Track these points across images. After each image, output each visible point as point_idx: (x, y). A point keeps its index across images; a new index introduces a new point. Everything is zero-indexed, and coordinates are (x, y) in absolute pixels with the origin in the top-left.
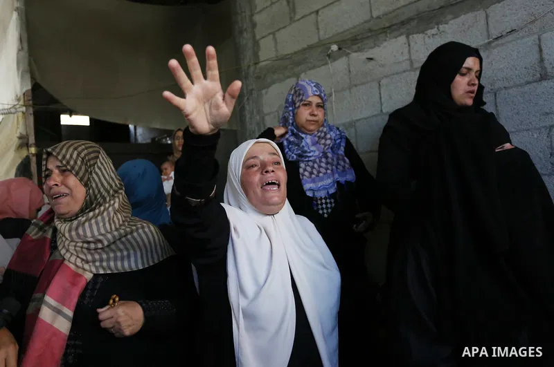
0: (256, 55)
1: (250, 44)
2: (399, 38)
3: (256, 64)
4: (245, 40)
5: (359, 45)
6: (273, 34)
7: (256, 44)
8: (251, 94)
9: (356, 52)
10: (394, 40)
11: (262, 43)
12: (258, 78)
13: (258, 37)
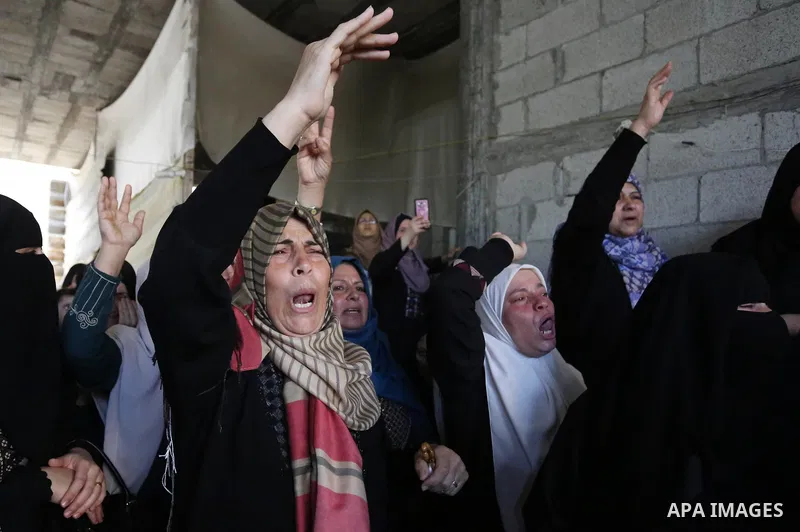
0: (493, 126)
1: (485, 112)
2: (744, 117)
3: (491, 138)
4: (479, 106)
5: (669, 123)
6: (525, 100)
7: (494, 111)
8: (479, 179)
9: (665, 132)
10: (736, 118)
11: (504, 111)
12: (493, 158)
13: (498, 102)
